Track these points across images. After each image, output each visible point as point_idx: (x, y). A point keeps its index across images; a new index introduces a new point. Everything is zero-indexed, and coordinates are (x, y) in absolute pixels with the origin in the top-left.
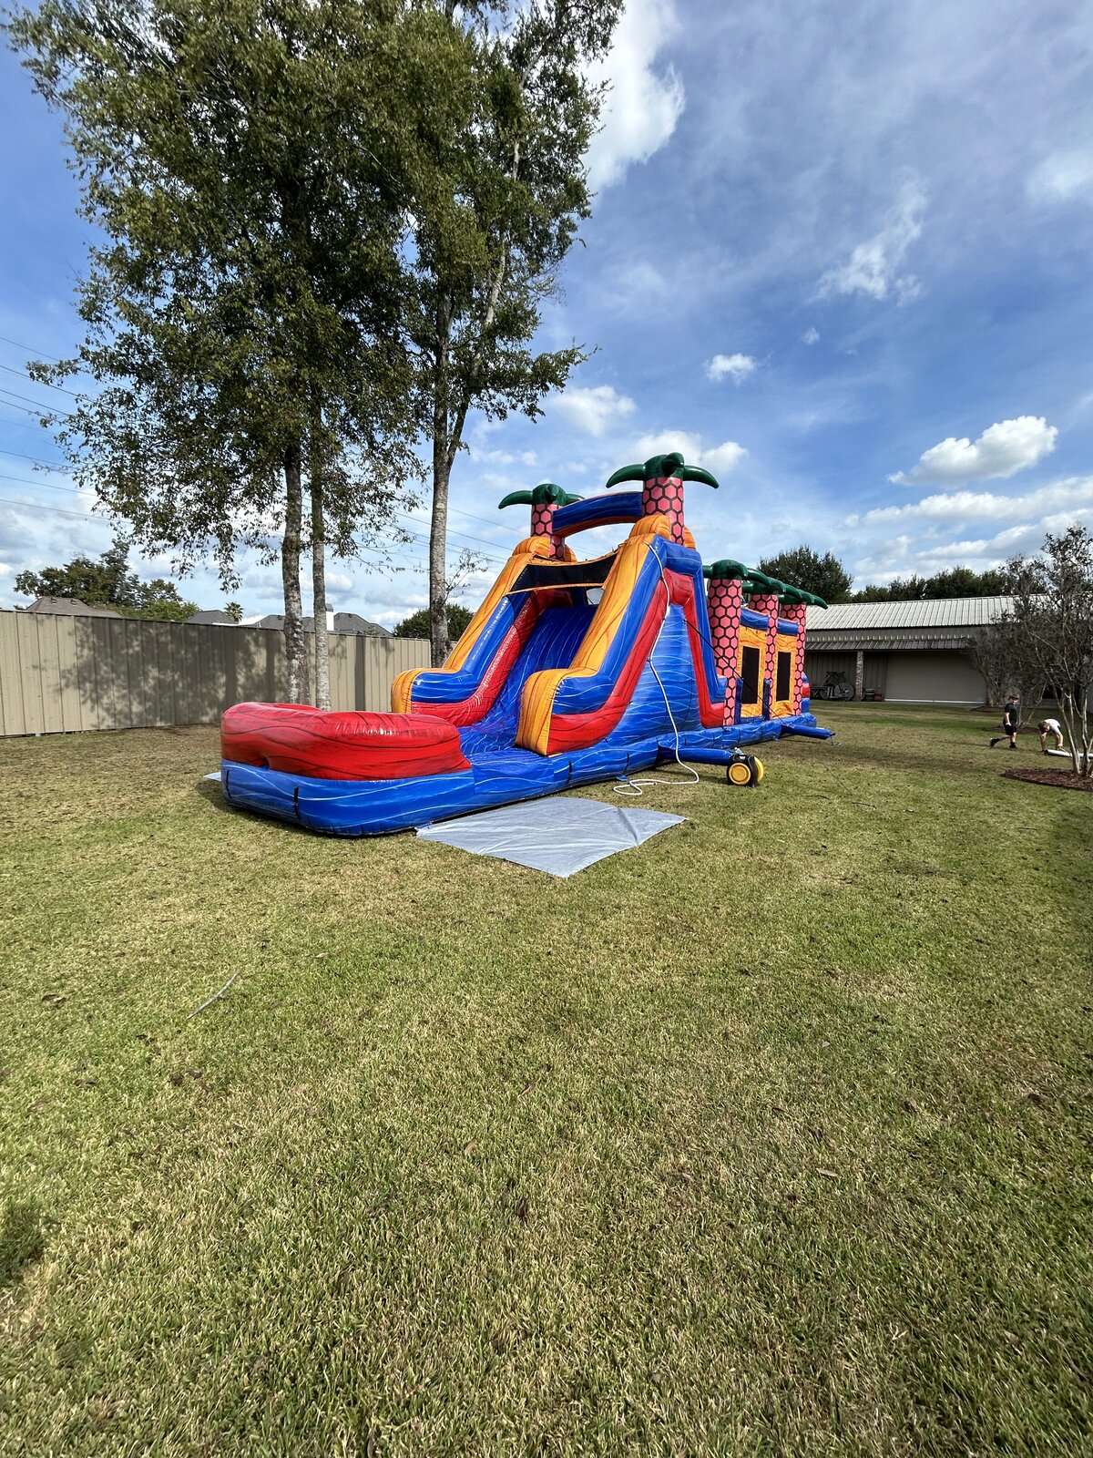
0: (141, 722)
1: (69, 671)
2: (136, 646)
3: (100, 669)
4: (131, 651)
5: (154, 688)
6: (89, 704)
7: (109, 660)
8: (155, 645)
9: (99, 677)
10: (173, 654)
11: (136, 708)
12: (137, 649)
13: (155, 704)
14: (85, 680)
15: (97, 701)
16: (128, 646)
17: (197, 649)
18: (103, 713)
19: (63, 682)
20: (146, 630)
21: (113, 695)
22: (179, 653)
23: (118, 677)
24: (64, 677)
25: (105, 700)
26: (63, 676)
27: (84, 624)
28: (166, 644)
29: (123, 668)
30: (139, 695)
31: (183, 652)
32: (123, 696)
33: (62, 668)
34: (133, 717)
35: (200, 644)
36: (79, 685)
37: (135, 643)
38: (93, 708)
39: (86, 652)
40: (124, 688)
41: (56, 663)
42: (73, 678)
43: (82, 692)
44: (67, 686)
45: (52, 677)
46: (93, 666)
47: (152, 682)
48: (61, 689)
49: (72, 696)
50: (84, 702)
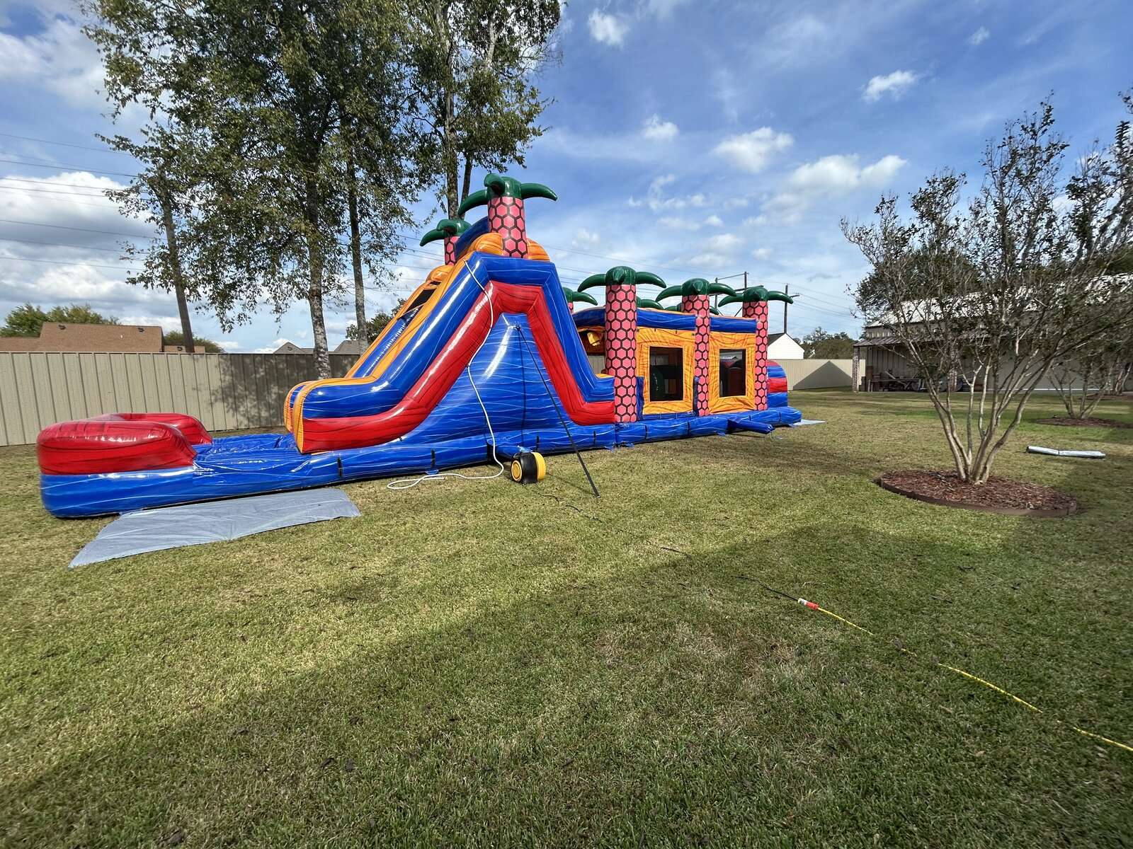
0: (267, 423)
1: (217, 391)
2: (262, 373)
3: (237, 387)
4: (258, 376)
5: (275, 400)
6: (231, 411)
7: (243, 382)
8: (275, 371)
9: (236, 394)
10: (288, 376)
11: (264, 414)
12: (262, 374)
13: (277, 411)
14: (227, 396)
15: (236, 409)
16: (256, 372)
17: (306, 372)
18: (241, 418)
19: (213, 398)
20: (269, 361)
21: (249, 405)
22: (292, 375)
23: (250, 393)
24: (214, 394)
25: (242, 409)
26: (212, 394)
27: (225, 360)
28: (283, 369)
29: (254, 387)
30: (265, 405)
31: (295, 374)
32: (255, 406)
33: (212, 389)
34: (262, 419)
35: (308, 369)
36: (223, 400)
37: (261, 370)
38: (233, 415)
39: (228, 378)
40: (254, 400)
41: (207, 386)
42: (219, 396)
43: (226, 404)
44: (216, 400)
45: (205, 395)
46: (233, 387)
47: (274, 396)
48: (211, 404)
49: (219, 406)
50: (228, 411)
